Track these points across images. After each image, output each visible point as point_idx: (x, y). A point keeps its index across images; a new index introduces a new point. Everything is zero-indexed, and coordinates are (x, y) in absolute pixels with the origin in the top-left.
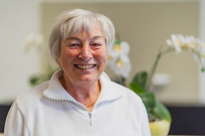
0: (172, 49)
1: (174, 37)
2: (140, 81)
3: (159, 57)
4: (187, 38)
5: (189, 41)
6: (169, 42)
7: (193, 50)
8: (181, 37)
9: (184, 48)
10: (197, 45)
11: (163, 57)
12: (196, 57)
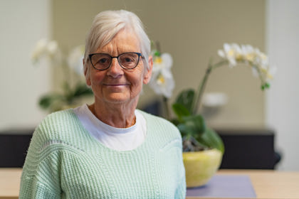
0: (225, 62)
1: (227, 47)
2: (186, 101)
3: (209, 71)
4: (244, 48)
5: (247, 51)
6: (221, 53)
7: (251, 63)
8: (236, 47)
9: (240, 60)
10: (255, 56)
11: (214, 72)
12: (254, 71)
